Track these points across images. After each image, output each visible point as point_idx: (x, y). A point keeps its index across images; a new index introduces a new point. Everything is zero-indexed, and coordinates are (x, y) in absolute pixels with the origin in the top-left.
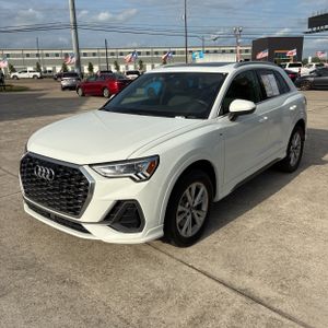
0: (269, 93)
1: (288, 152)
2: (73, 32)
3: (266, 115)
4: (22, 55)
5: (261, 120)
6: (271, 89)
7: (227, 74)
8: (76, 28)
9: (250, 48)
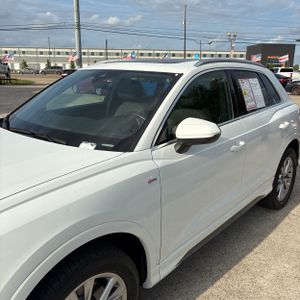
0: (249, 105)
1: (276, 184)
2: (76, 31)
3: (242, 139)
4: (36, 53)
5: (233, 147)
6: (253, 99)
7: (180, 75)
8: (79, 29)
9: (244, 53)
